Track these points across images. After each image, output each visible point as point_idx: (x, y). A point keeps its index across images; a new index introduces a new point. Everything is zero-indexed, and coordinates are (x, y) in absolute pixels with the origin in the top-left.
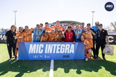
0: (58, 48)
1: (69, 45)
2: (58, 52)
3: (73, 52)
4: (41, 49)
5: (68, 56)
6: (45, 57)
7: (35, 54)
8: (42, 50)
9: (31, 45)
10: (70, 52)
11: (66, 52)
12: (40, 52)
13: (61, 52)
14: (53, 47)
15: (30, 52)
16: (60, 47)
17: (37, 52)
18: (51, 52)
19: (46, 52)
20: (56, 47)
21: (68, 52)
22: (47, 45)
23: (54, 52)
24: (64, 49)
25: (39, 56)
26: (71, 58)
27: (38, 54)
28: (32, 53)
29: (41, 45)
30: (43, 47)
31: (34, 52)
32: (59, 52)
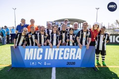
0: (61, 53)
1: (75, 50)
2: (60, 58)
3: (80, 58)
4: (40, 54)
5: (74, 63)
6: (45, 64)
7: (33, 61)
8: (41, 56)
9: (27, 50)
10: (76, 59)
11: (70, 58)
12: (38, 58)
13: (65, 58)
14: (55, 51)
15: (25, 59)
16: (63, 51)
17: (34, 59)
18: (52, 58)
19: (46, 58)
20: (59, 51)
21: (74, 58)
22: (47, 49)
23: (56, 58)
24: (68, 54)
25: (37, 63)
26: (78, 65)
27: (36, 61)
28: (28, 59)
29: (39, 49)
30: (42, 52)
31: (31, 59)
32: (62, 58)
